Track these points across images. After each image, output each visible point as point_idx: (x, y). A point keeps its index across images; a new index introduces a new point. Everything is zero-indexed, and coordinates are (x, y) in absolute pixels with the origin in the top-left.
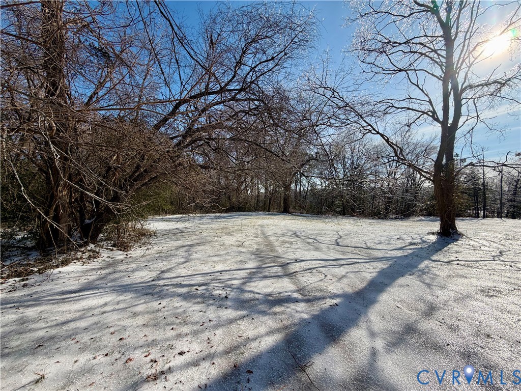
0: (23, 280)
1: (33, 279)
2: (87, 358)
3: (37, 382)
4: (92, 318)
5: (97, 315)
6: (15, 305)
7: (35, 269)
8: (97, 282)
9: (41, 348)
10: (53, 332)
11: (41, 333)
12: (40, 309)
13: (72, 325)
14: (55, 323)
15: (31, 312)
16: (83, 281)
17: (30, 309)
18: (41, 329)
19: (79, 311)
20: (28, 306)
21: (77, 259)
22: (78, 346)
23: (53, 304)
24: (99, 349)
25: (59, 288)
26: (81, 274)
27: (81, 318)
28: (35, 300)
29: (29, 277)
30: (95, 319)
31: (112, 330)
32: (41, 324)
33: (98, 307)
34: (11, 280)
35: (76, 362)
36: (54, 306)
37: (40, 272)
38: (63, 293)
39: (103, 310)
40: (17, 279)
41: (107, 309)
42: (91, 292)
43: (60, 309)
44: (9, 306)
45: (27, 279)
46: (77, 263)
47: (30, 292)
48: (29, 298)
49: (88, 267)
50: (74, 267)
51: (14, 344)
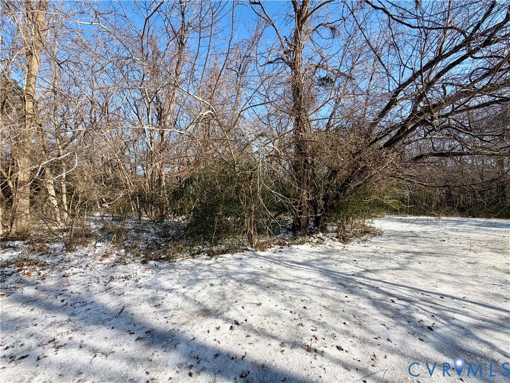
0: (281, 248)
1: (286, 248)
2: (282, 307)
3: (258, 305)
4: (297, 284)
5: (301, 284)
6: (272, 260)
7: (287, 243)
8: (314, 262)
9: (268, 288)
10: (277, 282)
11: (272, 281)
12: (279, 267)
13: (286, 283)
14: (280, 278)
15: (275, 267)
16: (307, 258)
17: (275, 265)
18: (274, 278)
19: (294, 276)
20: (276, 263)
21: (309, 242)
22: (282, 297)
23: (286, 267)
24: (290, 306)
25: (293, 259)
26: (308, 253)
27: (292, 281)
28: (280, 261)
29: (284, 247)
30: (299, 286)
31: (303, 298)
32: (274, 276)
33: (304, 279)
34: (276, 246)
35: (276, 306)
36: (285, 268)
37: (289, 245)
38: (293, 262)
39: (306, 282)
40: (279, 247)
41: (309, 282)
42: (306, 267)
43: (286, 271)
44: (269, 260)
45: (283, 248)
46: (309, 245)
47: (280, 256)
48: (278, 259)
49: (314, 249)
50: (306, 247)
51: (261, 280)
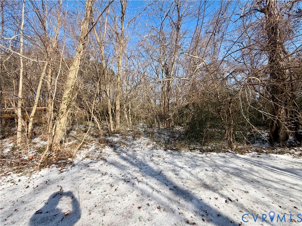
0: (259, 154)
1: (263, 155)
2: (269, 200)
3: (245, 192)
4: (283, 186)
5: (287, 186)
6: (251, 162)
7: (265, 151)
8: (298, 171)
9: (253, 183)
10: (260, 180)
11: (255, 178)
12: (259, 168)
13: (270, 183)
14: (263, 177)
15: (256, 168)
16: (289, 166)
17: (256, 167)
18: (256, 176)
19: (277, 179)
20: (256, 165)
21: (290, 153)
22: (268, 192)
23: (266, 169)
24: (278, 202)
25: (273, 165)
26: (290, 163)
27: (276, 182)
28: (259, 164)
29: (261, 154)
30: (285, 188)
31: (292, 199)
32: (257, 174)
33: (290, 183)
34: (254, 152)
35: (263, 197)
36: (266, 170)
37: (266, 153)
38: (273, 167)
39: (293, 186)
40: (256, 153)
41: (295, 187)
42: (290, 174)
43: (268, 173)
44: (249, 162)
45: (260, 154)
46: (289, 155)
47: (259, 160)
48: (257, 162)
49: (297, 160)
50: (285, 157)
51: (245, 175)
